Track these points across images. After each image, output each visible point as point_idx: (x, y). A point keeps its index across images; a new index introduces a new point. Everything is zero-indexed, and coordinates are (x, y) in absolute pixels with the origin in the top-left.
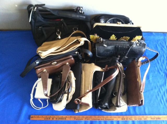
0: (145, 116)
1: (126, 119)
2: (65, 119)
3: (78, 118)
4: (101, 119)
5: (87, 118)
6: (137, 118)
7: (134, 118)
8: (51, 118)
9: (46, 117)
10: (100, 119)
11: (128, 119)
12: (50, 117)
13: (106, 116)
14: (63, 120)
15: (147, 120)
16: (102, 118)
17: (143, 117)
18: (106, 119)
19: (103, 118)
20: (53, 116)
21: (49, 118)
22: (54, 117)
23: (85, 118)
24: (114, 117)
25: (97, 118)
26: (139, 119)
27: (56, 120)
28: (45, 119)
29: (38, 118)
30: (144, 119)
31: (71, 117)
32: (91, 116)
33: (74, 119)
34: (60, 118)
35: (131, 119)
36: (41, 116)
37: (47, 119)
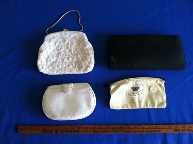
1: (181, 130)
2: (78, 132)
3: (100, 130)
4: (139, 131)
5: (115, 130)
8: (52, 130)
9: (45, 128)
10: (136, 131)
11: (185, 130)
12: (52, 128)
13: (148, 126)
14: (75, 133)
16: (140, 130)
18: (148, 131)
19: (142, 130)
20: (56, 127)
21: (49, 131)
22: (59, 129)
23: (111, 130)
24: (161, 127)
25: (132, 130)
27: (63, 133)
28: (43, 131)
29: (31, 130)
31: (87, 128)
32: (122, 126)
33: (93, 131)
34: (69, 131)
35: (190, 130)
36: (37, 127)
37: (47, 132)
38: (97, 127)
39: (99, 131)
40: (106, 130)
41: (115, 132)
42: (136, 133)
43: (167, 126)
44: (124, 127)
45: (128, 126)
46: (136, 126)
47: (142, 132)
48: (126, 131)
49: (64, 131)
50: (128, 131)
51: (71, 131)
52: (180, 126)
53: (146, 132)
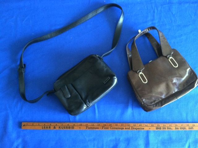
0: (191, 125)
1: (162, 128)
2: (73, 128)
4: (126, 129)
5: (105, 127)
6: (179, 127)
7: (175, 127)
8: (51, 127)
9: (45, 125)
10: (123, 128)
11: (165, 129)
12: (50, 124)
13: (134, 124)
14: (70, 129)
15: (193, 130)
16: (126, 127)
17: (189, 125)
18: (133, 128)
19: (128, 127)
20: (55, 124)
23: (101, 127)
24: (145, 125)
25: (119, 127)
26: (182, 128)
27: (60, 129)
28: (43, 127)
29: (33, 126)
30: (189, 129)
31: (81, 125)
32: (111, 124)
33: (86, 128)
34: (66, 127)
35: (170, 128)
36: (37, 124)
37: (47, 128)
38: (89, 124)
39: (91, 128)
40: (97, 127)
41: (105, 128)
42: (123, 130)
43: (150, 125)
44: (112, 124)
45: (116, 124)
46: (123, 123)
47: (128, 129)
48: (115, 128)
49: (61, 127)
50: (116, 128)
51: (67, 128)
52: (161, 125)
53: (132, 129)
